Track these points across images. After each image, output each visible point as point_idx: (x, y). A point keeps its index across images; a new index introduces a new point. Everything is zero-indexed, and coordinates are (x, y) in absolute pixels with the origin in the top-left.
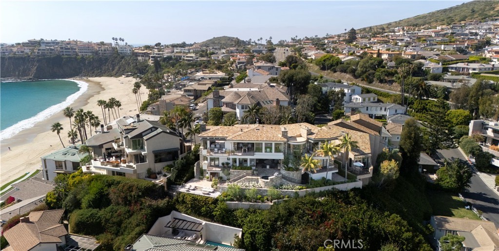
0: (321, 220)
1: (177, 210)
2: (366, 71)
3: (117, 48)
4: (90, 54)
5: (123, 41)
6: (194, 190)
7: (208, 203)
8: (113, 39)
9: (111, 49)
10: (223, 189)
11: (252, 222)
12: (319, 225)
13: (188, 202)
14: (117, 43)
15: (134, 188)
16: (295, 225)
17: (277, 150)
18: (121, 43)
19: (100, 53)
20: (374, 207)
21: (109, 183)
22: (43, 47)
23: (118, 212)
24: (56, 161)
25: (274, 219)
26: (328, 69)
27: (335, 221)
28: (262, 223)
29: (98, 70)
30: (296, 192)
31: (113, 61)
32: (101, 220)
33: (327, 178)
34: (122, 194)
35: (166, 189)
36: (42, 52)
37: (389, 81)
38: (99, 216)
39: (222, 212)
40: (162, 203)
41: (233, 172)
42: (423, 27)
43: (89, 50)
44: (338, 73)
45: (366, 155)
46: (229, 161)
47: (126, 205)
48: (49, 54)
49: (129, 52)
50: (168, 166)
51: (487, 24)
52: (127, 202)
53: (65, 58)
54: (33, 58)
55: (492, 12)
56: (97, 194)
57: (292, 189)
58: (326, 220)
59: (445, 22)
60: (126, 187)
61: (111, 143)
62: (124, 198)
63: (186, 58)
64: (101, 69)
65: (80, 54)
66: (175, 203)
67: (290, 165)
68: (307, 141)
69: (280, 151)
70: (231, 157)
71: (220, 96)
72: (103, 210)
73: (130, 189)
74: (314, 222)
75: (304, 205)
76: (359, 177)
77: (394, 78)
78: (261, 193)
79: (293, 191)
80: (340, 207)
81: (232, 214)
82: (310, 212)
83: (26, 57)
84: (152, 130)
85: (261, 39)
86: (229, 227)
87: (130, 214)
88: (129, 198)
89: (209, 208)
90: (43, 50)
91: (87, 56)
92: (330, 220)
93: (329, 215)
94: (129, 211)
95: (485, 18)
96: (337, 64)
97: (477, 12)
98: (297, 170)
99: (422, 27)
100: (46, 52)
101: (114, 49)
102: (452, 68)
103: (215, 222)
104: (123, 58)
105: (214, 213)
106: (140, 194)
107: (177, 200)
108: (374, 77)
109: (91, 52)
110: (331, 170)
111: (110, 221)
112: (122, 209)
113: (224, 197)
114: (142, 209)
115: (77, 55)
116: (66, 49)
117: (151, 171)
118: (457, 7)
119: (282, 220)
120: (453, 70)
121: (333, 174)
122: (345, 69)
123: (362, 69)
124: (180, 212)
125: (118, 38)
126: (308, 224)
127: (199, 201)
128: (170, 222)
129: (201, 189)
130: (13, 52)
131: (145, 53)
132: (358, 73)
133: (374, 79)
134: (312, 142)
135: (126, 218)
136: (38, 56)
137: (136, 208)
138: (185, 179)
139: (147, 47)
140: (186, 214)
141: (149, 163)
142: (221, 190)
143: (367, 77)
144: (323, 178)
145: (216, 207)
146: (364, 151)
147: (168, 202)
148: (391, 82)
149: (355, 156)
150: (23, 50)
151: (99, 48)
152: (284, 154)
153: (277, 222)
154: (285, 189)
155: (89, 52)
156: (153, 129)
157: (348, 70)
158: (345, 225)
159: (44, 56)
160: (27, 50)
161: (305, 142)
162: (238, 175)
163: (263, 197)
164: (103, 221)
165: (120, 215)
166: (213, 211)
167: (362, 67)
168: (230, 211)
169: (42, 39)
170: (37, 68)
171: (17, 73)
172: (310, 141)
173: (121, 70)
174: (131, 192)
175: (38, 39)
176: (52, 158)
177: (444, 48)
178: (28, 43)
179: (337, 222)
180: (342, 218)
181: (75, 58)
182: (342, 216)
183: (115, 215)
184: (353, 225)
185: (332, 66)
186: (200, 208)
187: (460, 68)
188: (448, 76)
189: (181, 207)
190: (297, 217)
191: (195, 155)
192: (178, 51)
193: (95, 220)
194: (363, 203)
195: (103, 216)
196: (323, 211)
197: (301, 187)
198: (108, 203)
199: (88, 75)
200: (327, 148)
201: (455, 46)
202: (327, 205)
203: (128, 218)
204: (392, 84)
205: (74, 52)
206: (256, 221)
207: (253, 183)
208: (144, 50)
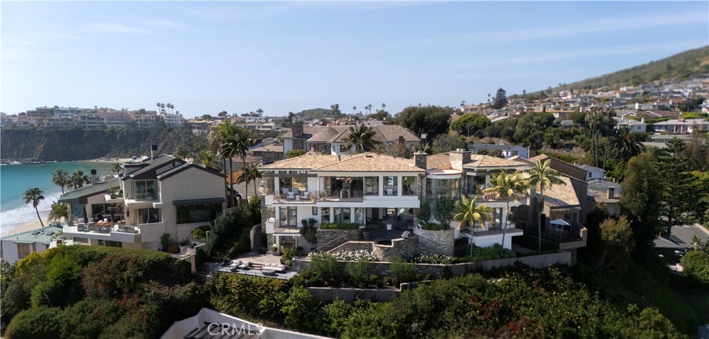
0: (500, 319)
1: (212, 307)
2: (529, 133)
3: (163, 118)
4: (124, 126)
5: (172, 108)
6: (246, 269)
7: (273, 290)
8: (158, 105)
9: (154, 119)
10: (303, 264)
11: (359, 324)
12: (497, 328)
13: (233, 290)
14: (163, 110)
15: (130, 263)
16: (449, 328)
17: (407, 191)
18: (169, 111)
19: (138, 124)
20: (601, 297)
21: (85, 259)
22: (57, 116)
23: (96, 311)
24: (19, 245)
25: (404, 316)
26: (471, 134)
27: (532, 322)
28: (380, 325)
29: (134, 148)
30: (446, 267)
31: (156, 136)
32: (59, 328)
33: (504, 247)
34: (106, 276)
35: (193, 269)
36: (54, 124)
37: (567, 145)
38: (57, 321)
39: (300, 306)
40: (181, 291)
41: (324, 233)
42: (601, 89)
43: (122, 120)
44: (486, 138)
45: (572, 209)
46: (315, 217)
47: (111, 296)
48: (64, 126)
49: (180, 122)
50: (201, 228)
51: (693, 83)
52: (114, 291)
53: (87, 131)
54: (40, 132)
55: (696, 68)
56: (59, 278)
57: (439, 262)
58: (510, 320)
59: (630, 82)
60: (113, 264)
61: (102, 194)
62: (109, 284)
63: (261, 129)
64: (138, 146)
65: (109, 126)
66: (208, 293)
67: (434, 221)
68: (464, 174)
69: (412, 193)
70: (320, 205)
71: (304, 134)
72: (67, 309)
73: (122, 265)
74: (488, 323)
75: (465, 290)
76: (562, 246)
77: (574, 141)
78: (378, 270)
79: (441, 265)
80: (536, 295)
81: (320, 312)
82: (478, 304)
83: (30, 130)
84: (174, 165)
85: (370, 106)
86: (313, 336)
87: (118, 314)
88: (118, 283)
89: (274, 299)
90: (57, 120)
91: (120, 129)
92: (518, 319)
93: (516, 310)
94: (116, 309)
95: (687, 76)
96: (484, 125)
97: (676, 68)
98: (446, 227)
99: (598, 89)
100: (60, 123)
101: (158, 118)
102: (660, 127)
103: (285, 327)
104: (171, 130)
105: (283, 310)
106: (140, 273)
107: (213, 289)
108: (543, 140)
109: (125, 123)
110: (510, 231)
111: (78, 330)
112: (104, 305)
113: (304, 278)
114: (143, 303)
115: (105, 127)
116: (89, 119)
117: (170, 238)
118: (644, 67)
119: (420, 319)
120: (661, 130)
121: (514, 238)
122: (497, 131)
123: (524, 129)
124: (218, 311)
125: (166, 104)
126: (476, 327)
127: (255, 287)
128: (197, 329)
129: (260, 267)
130: (11, 123)
131: (203, 123)
132: (518, 136)
133: (543, 143)
134: (474, 174)
135: (109, 323)
136: (49, 129)
137: (130, 302)
138: (231, 250)
139: (207, 117)
140: (230, 314)
141: (167, 223)
142: (298, 268)
143: (532, 141)
144: (497, 245)
145: (287, 297)
146: (567, 202)
147: (194, 289)
148: (570, 147)
149: (552, 208)
150: (27, 120)
151: (137, 117)
152: (421, 198)
153: (411, 323)
154: (424, 262)
155: (122, 123)
156: (177, 163)
157: (502, 133)
158: (551, 329)
159: (56, 128)
160: (33, 121)
161: (459, 176)
162: (332, 239)
163: (381, 277)
164: (63, 329)
165: (98, 318)
166: (282, 305)
167: (523, 127)
168: (315, 306)
169: (56, 107)
170: (46, 145)
171: (15, 153)
172: (468, 173)
173: (167, 147)
174: (122, 271)
175: (50, 106)
176: (14, 239)
177: (640, 107)
178: (35, 112)
179: (536, 322)
180: (543, 315)
181: (102, 132)
182: (542, 312)
183: (89, 317)
184: (568, 328)
185: (476, 128)
186: (257, 301)
187: (673, 126)
188: (657, 136)
189: (220, 302)
190: (453, 314)
191: (252, 210)
192: (251, 121)
193: (46, 327)
194: (580, 289)
195: (64, 319)
196: (504, 301)
197: (456, 258)
198: (81, 294)
199: (118, 156)
200: (504, 181)
201: (655, 104)
202: (509, 291)
203: (114, 321)
204: (571, 149)
205: (101, 123)
206: (368, 322)
207: (362, 251)
208: (201, 120)
